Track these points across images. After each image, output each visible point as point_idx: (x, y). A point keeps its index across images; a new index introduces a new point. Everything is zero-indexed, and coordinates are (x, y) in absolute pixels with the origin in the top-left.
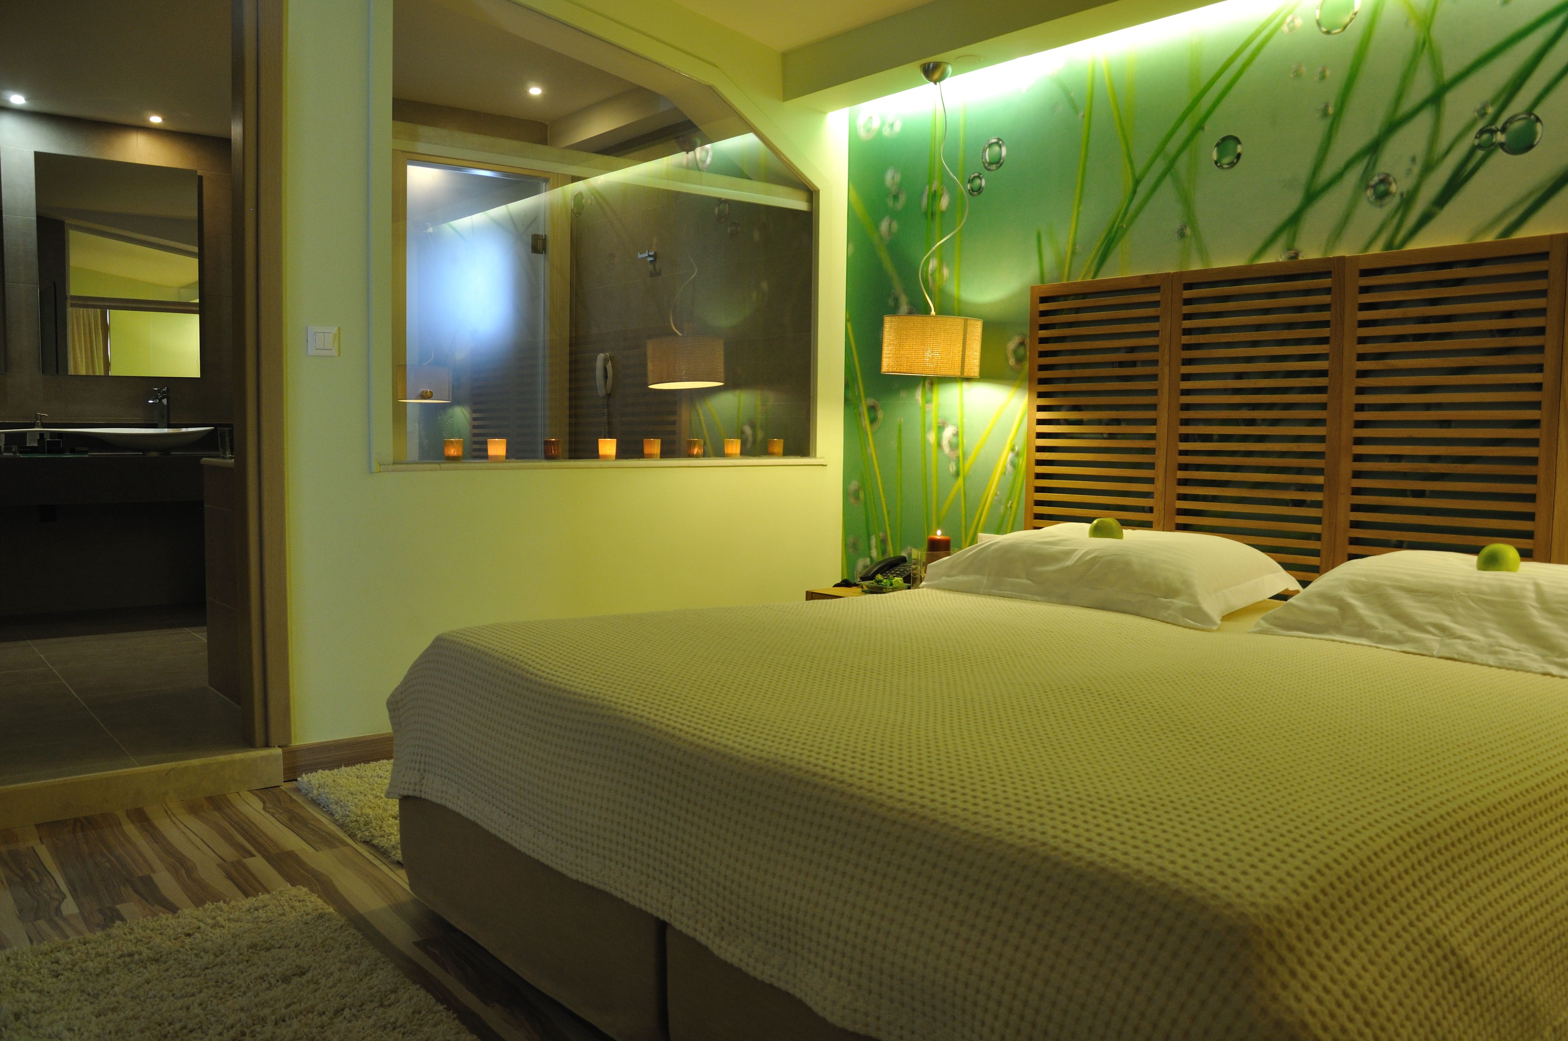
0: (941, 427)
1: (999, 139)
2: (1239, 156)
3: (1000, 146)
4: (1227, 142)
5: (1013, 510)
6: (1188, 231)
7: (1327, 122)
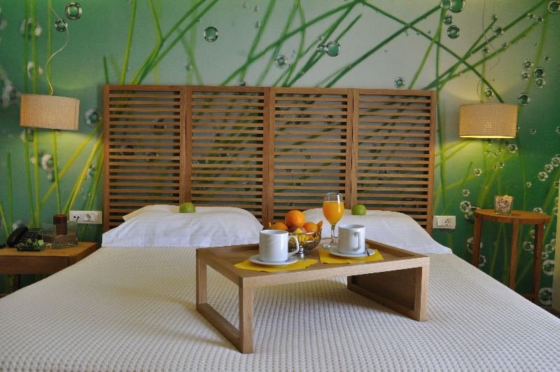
0: (41, 155)
1: (77, 4)
2: (216, 37)
3: (78, 8)
4: (210, 30)
5: (92, 198)
6: (191, 67)
7: (258, 30)
